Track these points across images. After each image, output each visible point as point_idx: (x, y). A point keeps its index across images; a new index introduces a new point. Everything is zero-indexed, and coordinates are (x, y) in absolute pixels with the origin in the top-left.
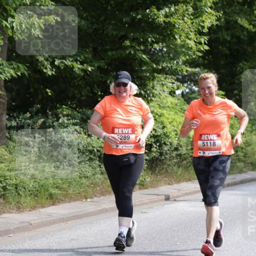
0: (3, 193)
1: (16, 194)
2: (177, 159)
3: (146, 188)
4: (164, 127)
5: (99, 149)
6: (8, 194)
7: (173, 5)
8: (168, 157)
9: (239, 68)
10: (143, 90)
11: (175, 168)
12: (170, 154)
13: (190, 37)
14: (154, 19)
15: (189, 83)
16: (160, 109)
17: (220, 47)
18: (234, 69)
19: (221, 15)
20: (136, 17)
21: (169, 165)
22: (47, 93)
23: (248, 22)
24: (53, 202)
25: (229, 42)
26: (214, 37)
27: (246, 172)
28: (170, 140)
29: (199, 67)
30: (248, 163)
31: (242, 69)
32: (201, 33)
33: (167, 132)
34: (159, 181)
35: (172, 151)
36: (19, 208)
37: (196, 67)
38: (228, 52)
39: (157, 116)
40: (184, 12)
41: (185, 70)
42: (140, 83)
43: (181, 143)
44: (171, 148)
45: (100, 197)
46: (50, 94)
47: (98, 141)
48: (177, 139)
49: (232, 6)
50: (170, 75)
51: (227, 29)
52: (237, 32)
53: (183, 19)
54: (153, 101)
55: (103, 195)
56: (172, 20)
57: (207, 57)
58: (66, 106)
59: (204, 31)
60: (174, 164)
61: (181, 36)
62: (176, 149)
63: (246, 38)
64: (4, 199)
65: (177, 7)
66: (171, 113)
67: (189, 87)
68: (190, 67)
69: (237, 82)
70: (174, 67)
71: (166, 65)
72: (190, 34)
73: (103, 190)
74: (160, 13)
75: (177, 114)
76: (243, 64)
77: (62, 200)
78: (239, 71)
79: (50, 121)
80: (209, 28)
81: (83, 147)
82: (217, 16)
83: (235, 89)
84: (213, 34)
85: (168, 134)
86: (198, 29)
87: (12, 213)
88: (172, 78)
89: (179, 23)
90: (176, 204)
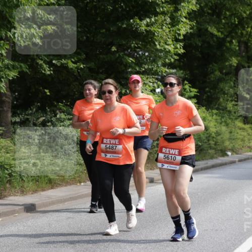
0: (9, 179)
1: (20, 180)
6: (14, 179)
7: (153, 16)
9: (209, 69)
13: (168, 43)
14: (137, 28)
17: (194, 51)
18: (206, 70)
19: (194, 24)
20: (121, 26)
22: (46, 93)
23: (217, 29)
24: (52, 186)
25: (201, 46)
26: (188, 43)
27: (217, 158)
29: (176, 68)
30: (218, 150)
31: (213, 70)
32: (177, 40)
36: (23, 192)
37: (173, 68)
38: (200, 56)
40: (162, 22)
41: (164, 71)
46: (48, 94)
49: (203, 16)
50: (151, 75)
51: (199, 36)
52: (207, 38)
53: (162, 28)
56: (152, 29)
57: (182, 60)
58: (62, 103)
59: (180, 38)
61: (160, 42)
63: (215, 44)
64: (10, 184)
65: (156, 18)
68: (168, 68)
69: (208, 80)
70: (155, 69)
71: (148, 67)
72: (168, 41)
74: (142, 23)
76: (213, 65)
77: (60, 185)
78: (210, 71)
79: (48, 116)
80: (184, 36)
81: (77, 138)
82: (191, 25)
83: (206, 87)
84: (187, 40)
86: (175, 36)
87: (17, 196)
88: (153, 78)
89: (159, 32)
90: (157, 186)
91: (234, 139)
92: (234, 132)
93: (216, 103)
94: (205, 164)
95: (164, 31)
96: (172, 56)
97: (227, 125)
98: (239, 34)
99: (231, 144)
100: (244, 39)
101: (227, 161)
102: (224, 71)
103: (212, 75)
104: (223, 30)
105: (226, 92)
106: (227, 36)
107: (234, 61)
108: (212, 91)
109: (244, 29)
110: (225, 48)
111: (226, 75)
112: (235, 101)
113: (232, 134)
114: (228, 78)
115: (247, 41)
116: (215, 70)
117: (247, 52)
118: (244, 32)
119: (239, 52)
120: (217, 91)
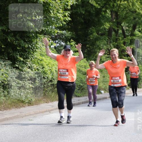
2: (51, 87)
3: (32, 105)
4: (43, 68)
5: (3, 81)
8: (45, 86)
9: (89, 31)
10: (30, 45)
11: (50, 93)
12: (47, 84)
13: (59, 12)
15: (59, 40)
16: (41, 56)
17: (78, 18)
18: (87, 31)
21: (46, 91)
23: (96, 2)
25: (84, 14)
26: (74, 11)
28: (47, 75)
29: (65, 30)
31: (92, 31)
32: (66, 10)
33: (45, 71)
34: (40, 101)
35: (48, 82)
37: (63, 30)
38: (83, 21)
39: (39, 61)
42: (28, 40)
43: (54, 78)
44: (47, 80)
45: (3, 111)
47: (2, 76)
48: (51, 75)
50: (47, 35)
51: (83, 7)
52: (89, 8)
54: (36, 51)
55: (5, 109)
57: (70, 24)
59: (68, 8)
60: (49, 90)
61: (54, 11)
62: (51, 81)
63: (94, 12)
66: (47, 59)
67: (59, 42)
68: (59, 30)
69: (88, 39)
70: (50, 30)
71: (44, 29)
72: (59, 10)
73: (6, 106)
75: (52, 60)
76: (92, 28)
78: (90, 32)
80: (71, 6)
83: (87, 44)
84: (74, 9)
85: (46, 72)
86: (65, 6)
88: (48, 37)
89: (53, 3)
90: (51, 114)
91: (106, 82)
92: (106, 77)
93: (94, 56)
94: (85, 99)
95: (57, 3)
96: (61, 22)
97: (101, 72)
98: (112, 6)
99: (104, 85)
100: (115, 9)
101: (101, 97)
102: (100, 33)
103: (92, 36)
104: (100, 2)
105: (101, 47)
106: (103, 7)
107: (107, 26)
108: (91, 47)
109: (115, 2)
110: (101, 16)
111: (101, 36)
112: (108, 55)
113: (105, 78)
114: (102, 38)
115: (117, 11)
116: (94, 32)
117: (117, 19)
118: (115, 4)
119: (111, 19)
120: (95, 47)
